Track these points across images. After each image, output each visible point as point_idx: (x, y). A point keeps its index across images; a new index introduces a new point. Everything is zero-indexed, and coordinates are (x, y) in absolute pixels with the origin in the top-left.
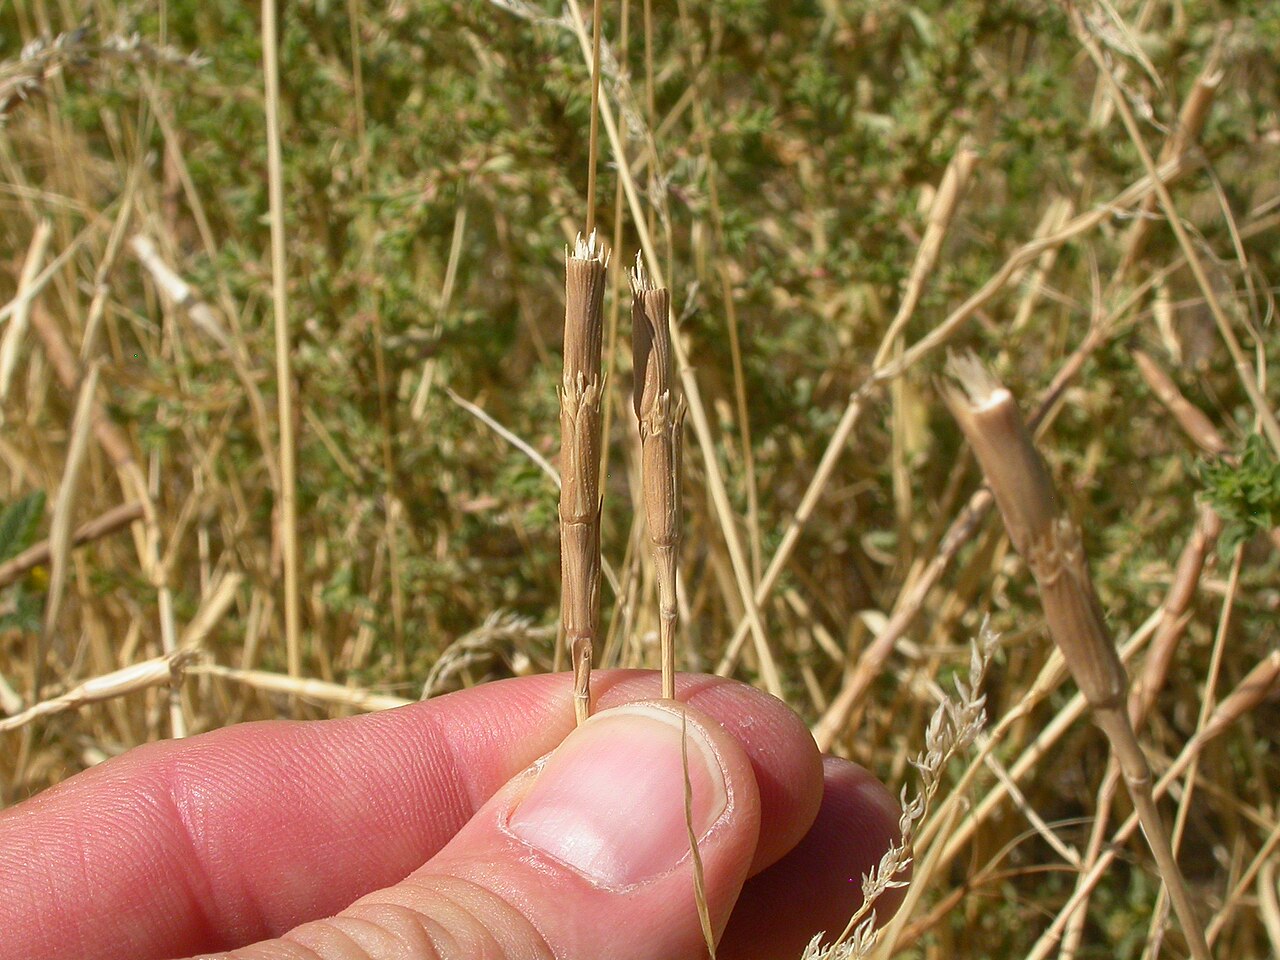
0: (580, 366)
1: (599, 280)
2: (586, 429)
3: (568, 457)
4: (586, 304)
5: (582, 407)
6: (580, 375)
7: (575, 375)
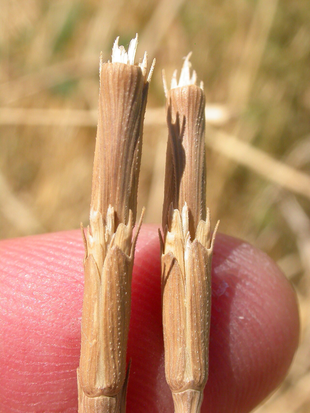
0: (111, 199)
1: (140, 93)
2: (114, 278)
3: (91, 312)
4: (122, 120)
5: (111, 250)
6: (111, 211)
7: (104, 210)
